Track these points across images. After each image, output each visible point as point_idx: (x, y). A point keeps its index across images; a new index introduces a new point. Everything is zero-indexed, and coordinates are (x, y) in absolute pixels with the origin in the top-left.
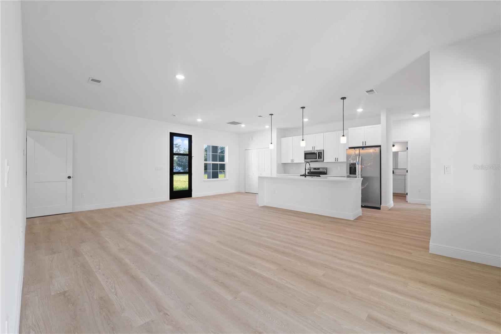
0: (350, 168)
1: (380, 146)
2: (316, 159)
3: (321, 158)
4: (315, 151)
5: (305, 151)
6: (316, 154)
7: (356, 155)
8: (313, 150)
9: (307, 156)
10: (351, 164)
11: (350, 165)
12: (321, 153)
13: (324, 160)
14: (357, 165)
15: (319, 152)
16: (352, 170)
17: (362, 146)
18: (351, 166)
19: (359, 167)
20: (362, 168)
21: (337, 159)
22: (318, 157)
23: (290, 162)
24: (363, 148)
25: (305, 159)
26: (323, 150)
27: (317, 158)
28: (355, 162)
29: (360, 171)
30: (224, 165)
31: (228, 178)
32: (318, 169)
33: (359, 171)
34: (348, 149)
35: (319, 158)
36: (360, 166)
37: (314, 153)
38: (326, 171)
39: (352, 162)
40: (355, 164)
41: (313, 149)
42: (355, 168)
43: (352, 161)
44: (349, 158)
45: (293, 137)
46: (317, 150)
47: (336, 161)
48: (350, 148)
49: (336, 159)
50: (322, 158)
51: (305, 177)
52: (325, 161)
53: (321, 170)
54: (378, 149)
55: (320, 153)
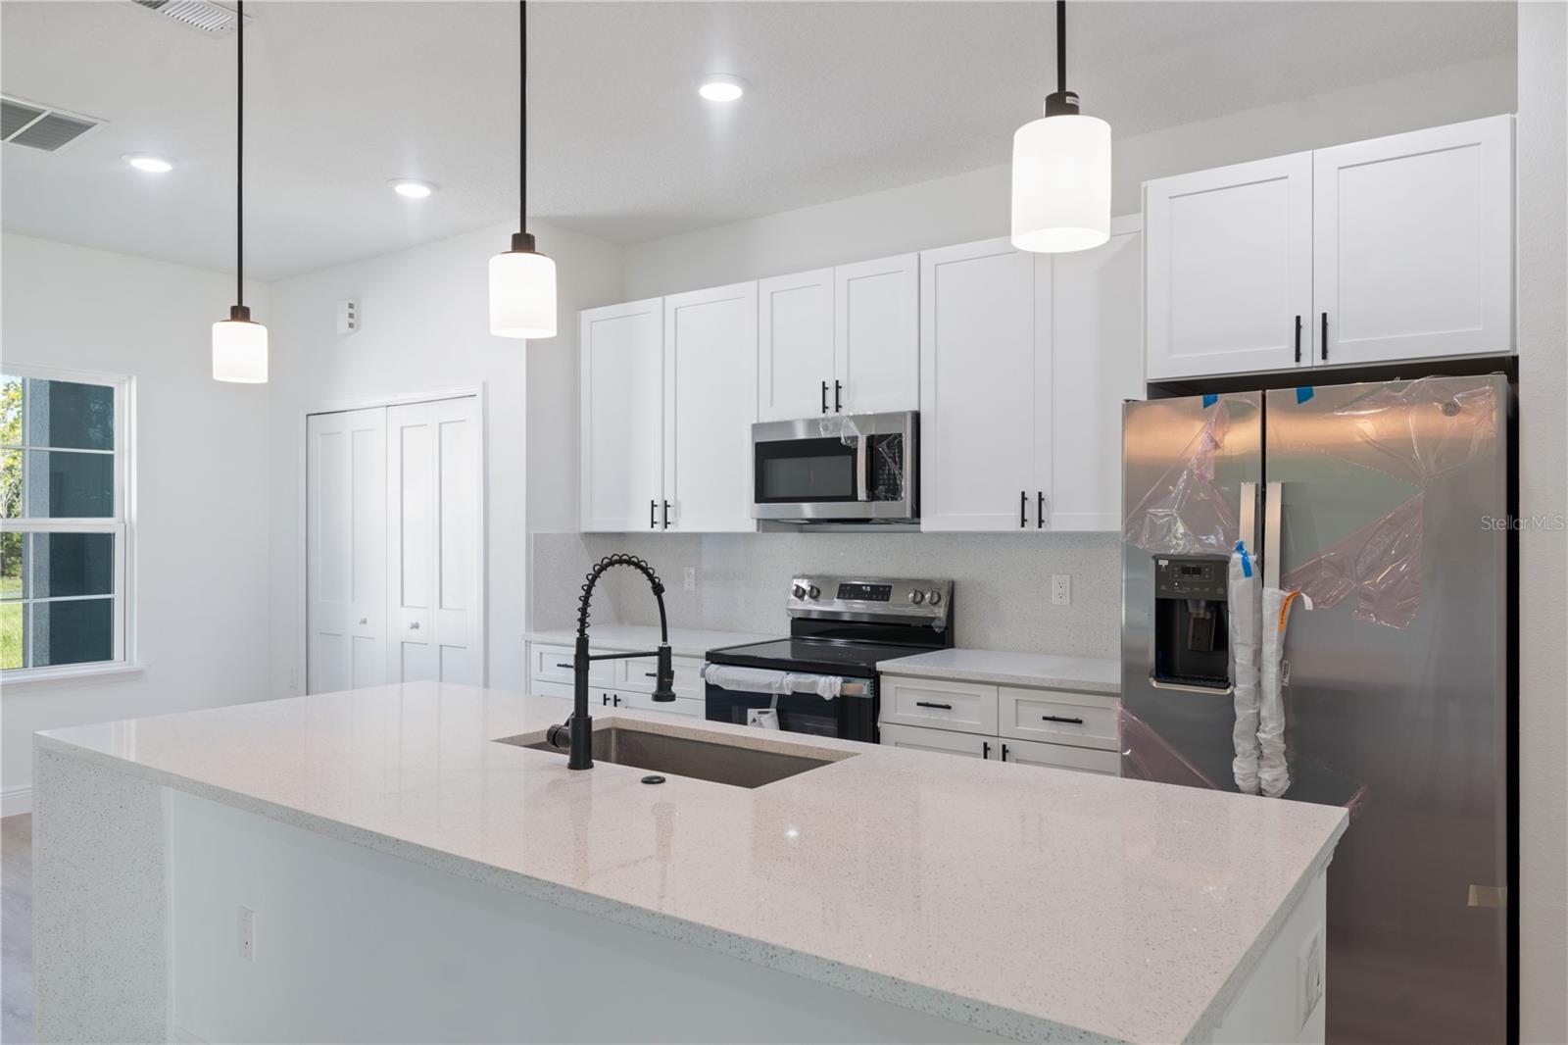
0: (1165, 610)
1: (1508, 366)
2: (854, 497)
3: (894, 492)
4: (837, 424)
5: (757, 428)
6: (854, 452)
7: (1227, 470)
8: (831, 412)
9: (784, 470)
10: (1174, 561)
11: (1161, 576)
12: (895, 441)
13: (917, 512)
14: (1238, 586)
15: (874, 430)
16: (1186, 638)
17: (1285, 363)
18: (1178, 590)
19: (1259, 601)
20: (1291, 612)
21: (1034, 507)
22: (871, 486)
23: (646, 527)
24: (1303, 382)
25: (761, 496)
26: (917, 417)
27: (862, 494)
28: (1212, 543)
29: (1271, 650)
30: (106, 541)
31: (136, 662)
32: (880, 592)
33: (1258, 653)
34: (1143, 396)
35: (872, 496)
36: (1273, 594)
37: (831, 448)
38: (940, 612)
39: (1181, 541)
40: (1221, 565)
41: (831, 402)
42: (1219, 609)
43: (1180, 528)
44: (1153, 501)
45: (669, 299)
46: (861, 420)
47: (1032, 526)
48: (1165, 390)
49: (1033, 499)
50: (907, 492)
51: (581, 761)
52: (927, 523)
53: (900, 606)
54: (1483, 402)
55: (882, 448)
